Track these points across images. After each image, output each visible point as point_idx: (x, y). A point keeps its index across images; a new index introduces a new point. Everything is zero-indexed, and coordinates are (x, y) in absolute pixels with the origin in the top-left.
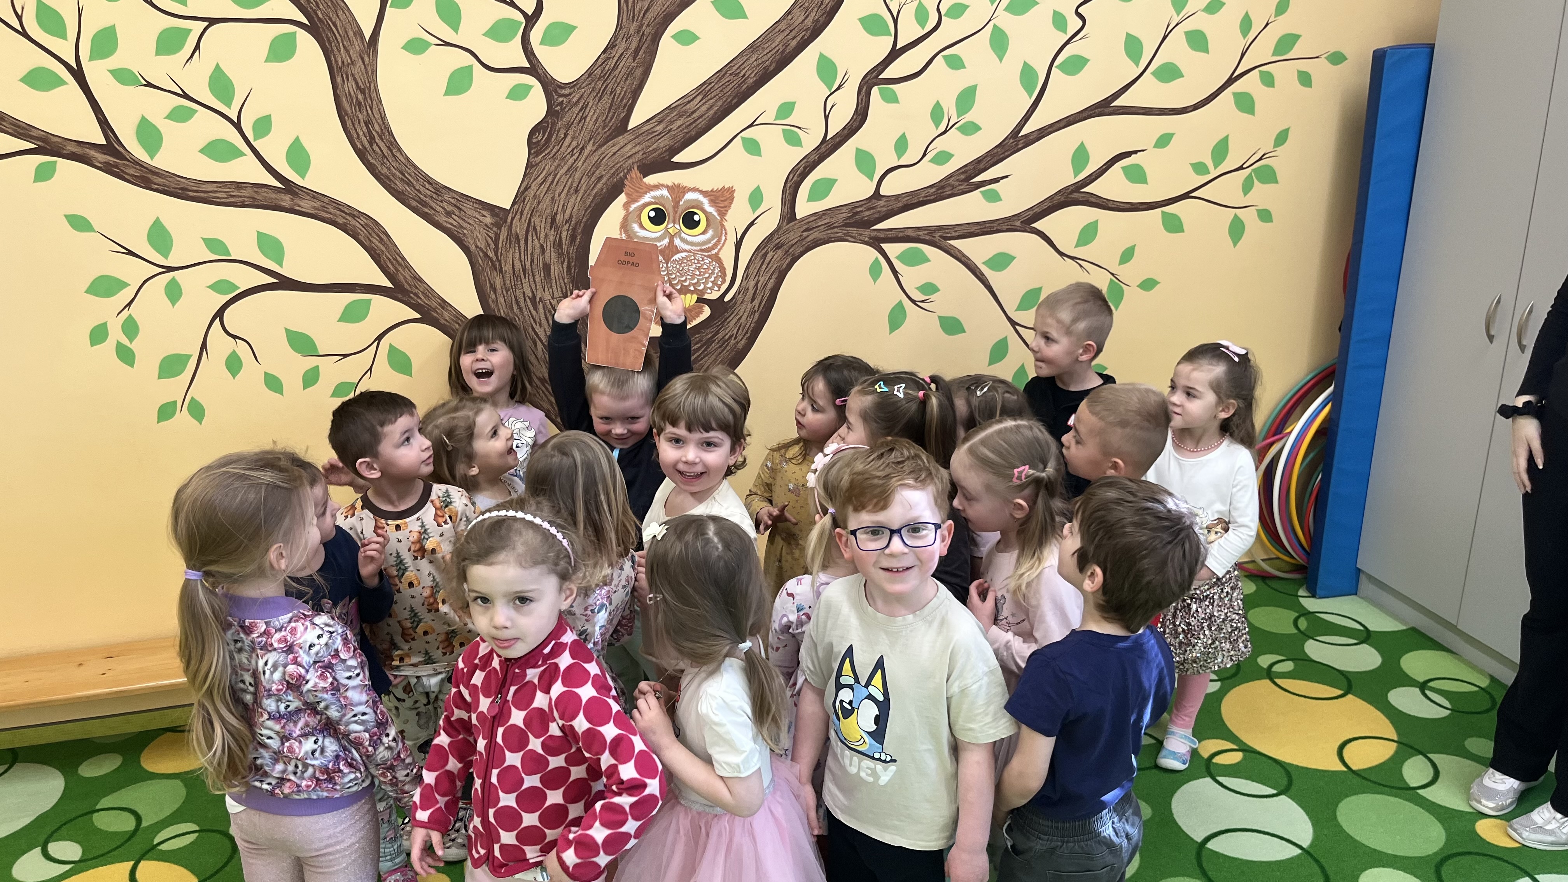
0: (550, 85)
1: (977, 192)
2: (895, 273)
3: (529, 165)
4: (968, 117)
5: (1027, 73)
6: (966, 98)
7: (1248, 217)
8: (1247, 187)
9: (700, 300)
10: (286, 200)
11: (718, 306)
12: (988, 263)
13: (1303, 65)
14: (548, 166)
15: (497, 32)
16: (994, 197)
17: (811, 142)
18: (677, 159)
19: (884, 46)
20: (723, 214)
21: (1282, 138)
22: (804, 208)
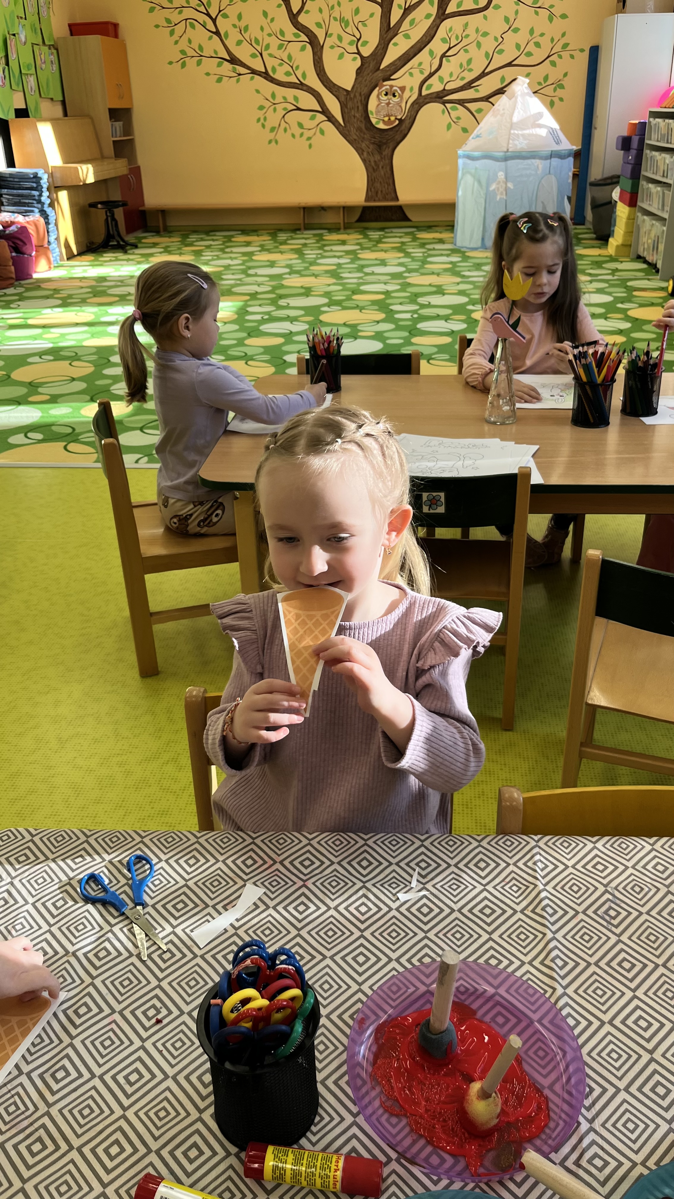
0: (362, 57)
1: (472, 90)
2: (449, 113)
3: (356, 79)
4: (470, 67)
5: (487, 54)
6: (469, 61)
7: (556, 100)
8: (555, 90)
9: (396, 119)
10: (300, 87)
11: (400, 120)
12: (476, 111)
13: (572, 53)
14: (360, 79)
15: (351, 43)
16: (477, 91)
17: (427, 73)
18: (392, 77)
19: (447, 46)
20: (403, 93)
21: (565, 75)
22: (424, 93)
